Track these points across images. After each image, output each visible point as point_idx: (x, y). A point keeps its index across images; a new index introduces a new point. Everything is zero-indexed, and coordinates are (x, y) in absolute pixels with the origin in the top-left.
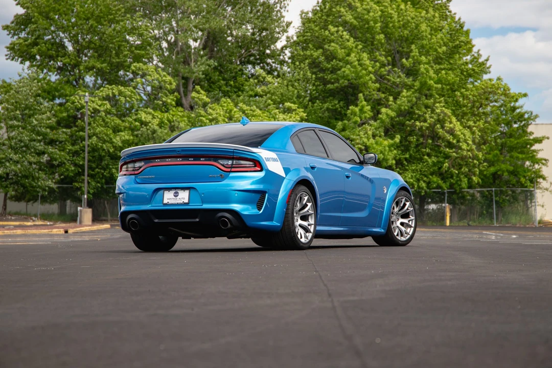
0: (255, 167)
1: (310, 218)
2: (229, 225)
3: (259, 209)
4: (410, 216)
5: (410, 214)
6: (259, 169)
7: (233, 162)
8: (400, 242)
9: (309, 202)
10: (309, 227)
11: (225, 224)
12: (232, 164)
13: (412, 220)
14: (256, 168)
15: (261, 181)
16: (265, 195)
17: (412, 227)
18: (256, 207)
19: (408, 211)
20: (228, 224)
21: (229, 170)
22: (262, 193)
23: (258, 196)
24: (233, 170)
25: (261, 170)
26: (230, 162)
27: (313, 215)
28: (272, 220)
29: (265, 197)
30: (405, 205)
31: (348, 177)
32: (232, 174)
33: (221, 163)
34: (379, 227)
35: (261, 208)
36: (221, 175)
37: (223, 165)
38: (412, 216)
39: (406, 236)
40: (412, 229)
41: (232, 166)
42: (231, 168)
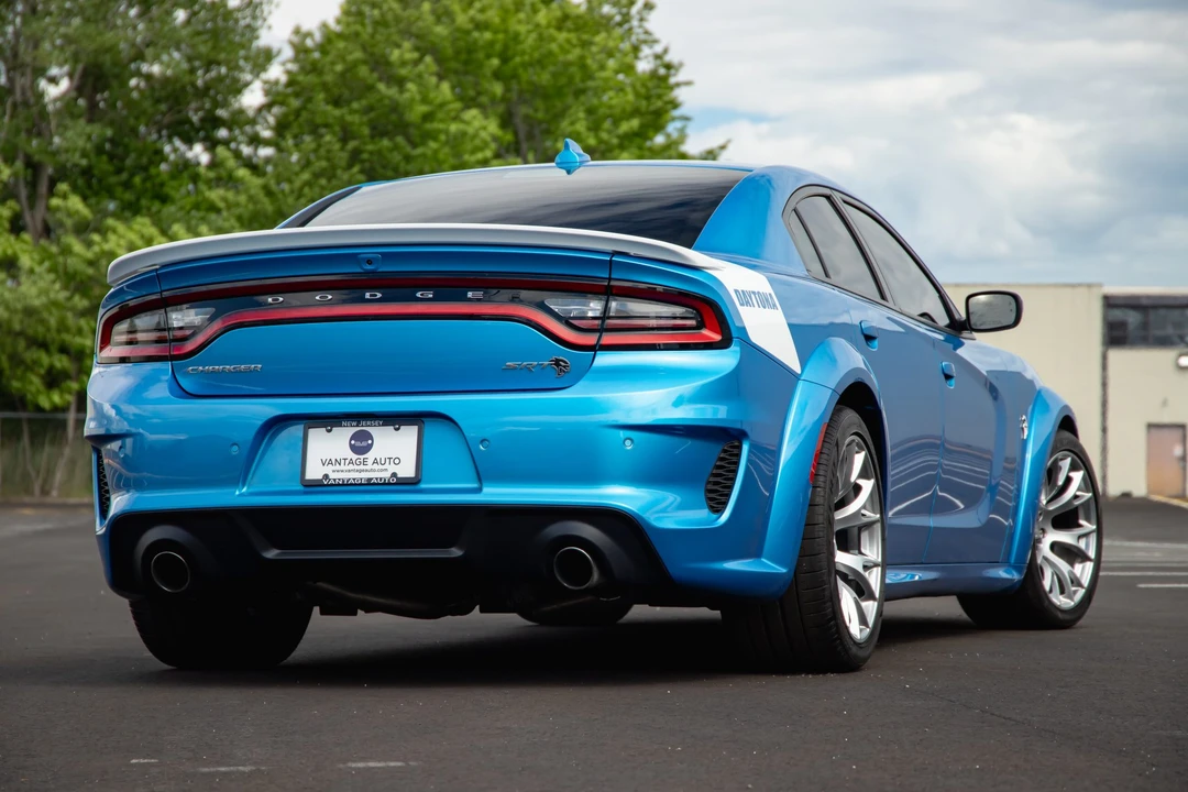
0: (698, 327)
1: (865, 536)
2: (596, 576)
3: (717, 508)
4: (1082, 522)
5: (1081, 513)
6: (717, 337)
7: (606, 308)
8: (1060, 615)
9: (868, 478)
10: (866, 574)
11: (577, 568)
12: (605, 316)
13: (1086, 535)
14: (705, 332)
15: (728, 387)
16: (740, 448)
17: (1088, 559)
18: (701, 496)
19: (1077, 503)
20: (590, 574)
21: (591, 339)
22: (726, 438)
23: (712, 451)
24: (608, 339)
25: (724, 344)
26: (594, 307)
27: (878, 527)
28: (756, 553)
29: (738, 455)
30: (1068, 480)
31: (948, 377)
32: (604, 359)
33: (556, 308)
34: (1005, 562)
35: (725, 504)
36: (557, 362)
37: (567, 322)
38: (1088, 520)
39: (1075, 592)
40: (1089, 566)
41: (603, 325)
42: (601, 330)
